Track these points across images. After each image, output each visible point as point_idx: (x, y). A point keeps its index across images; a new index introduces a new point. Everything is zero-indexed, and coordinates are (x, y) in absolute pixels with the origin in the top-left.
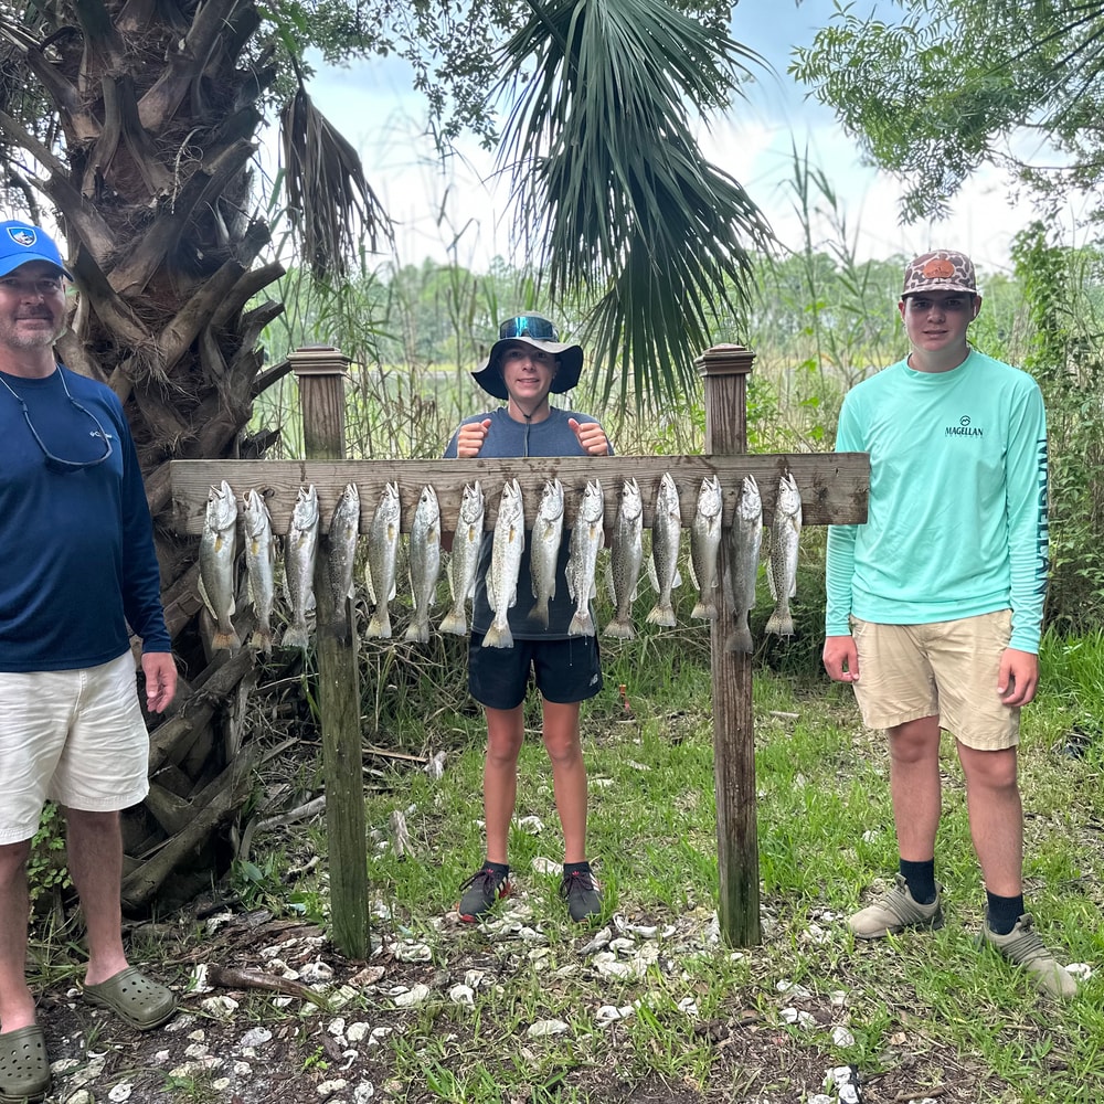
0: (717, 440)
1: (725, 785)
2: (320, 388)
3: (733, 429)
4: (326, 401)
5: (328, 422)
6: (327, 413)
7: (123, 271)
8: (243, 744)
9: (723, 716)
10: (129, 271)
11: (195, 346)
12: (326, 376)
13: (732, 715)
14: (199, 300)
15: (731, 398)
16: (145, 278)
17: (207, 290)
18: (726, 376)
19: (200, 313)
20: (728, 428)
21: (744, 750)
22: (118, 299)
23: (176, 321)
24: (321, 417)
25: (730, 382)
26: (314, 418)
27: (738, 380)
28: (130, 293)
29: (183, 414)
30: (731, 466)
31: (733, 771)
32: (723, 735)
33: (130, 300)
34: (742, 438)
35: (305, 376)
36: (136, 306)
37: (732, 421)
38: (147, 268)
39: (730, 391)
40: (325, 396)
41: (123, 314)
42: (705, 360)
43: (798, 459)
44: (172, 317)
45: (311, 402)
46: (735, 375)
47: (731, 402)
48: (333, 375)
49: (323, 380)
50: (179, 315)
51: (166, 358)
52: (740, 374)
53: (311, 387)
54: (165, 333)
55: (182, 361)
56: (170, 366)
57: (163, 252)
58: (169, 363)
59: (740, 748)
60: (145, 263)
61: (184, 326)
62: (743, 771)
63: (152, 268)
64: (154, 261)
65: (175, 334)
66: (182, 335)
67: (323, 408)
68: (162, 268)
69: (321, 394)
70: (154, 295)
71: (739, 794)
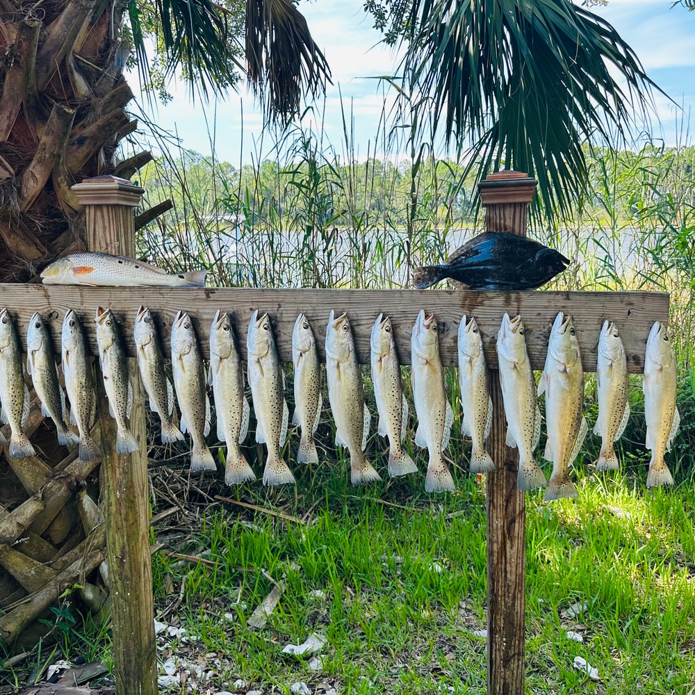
2: (103, 217)
4: (108, 229)
6: (108, 241)
11: (50, 185)
12: (108, 206)
14: (45, 144)
17: (47, 134)
18: (504, 205)
23: (34, 163)
24: (104, 244)
25: (509, 212)
27: (518, 210)
29: (42, 243)
31: (501, 623)
35: (89, 205)
36: (3, 151)
39: (509, 223)
40: (107, 224)
42: (481, 187)
43: (583, 298)
44: (31, 160)
45: (95, 230)
46: (515, 204)
48: (115, 205)
49: (105, 209)
50: (35, 158)
51: (26, 196)
52: (521, 203)
53: (95, 215)
54: (25, 175)
55: (39, 199)
56: (29, 203)
57: (19, 104)
58: (28, 200)
59: (510, 602)
60: (7, 114)
61: (38, 167)
62: (513, 624)
63: (13, 118)
64: (14, 111)
65: (33, 175)
66: (38, 176)
67: (105, 235)
68: (21, 117)
69: (104, 222)
70: (17, 142)
71: (506, 647)
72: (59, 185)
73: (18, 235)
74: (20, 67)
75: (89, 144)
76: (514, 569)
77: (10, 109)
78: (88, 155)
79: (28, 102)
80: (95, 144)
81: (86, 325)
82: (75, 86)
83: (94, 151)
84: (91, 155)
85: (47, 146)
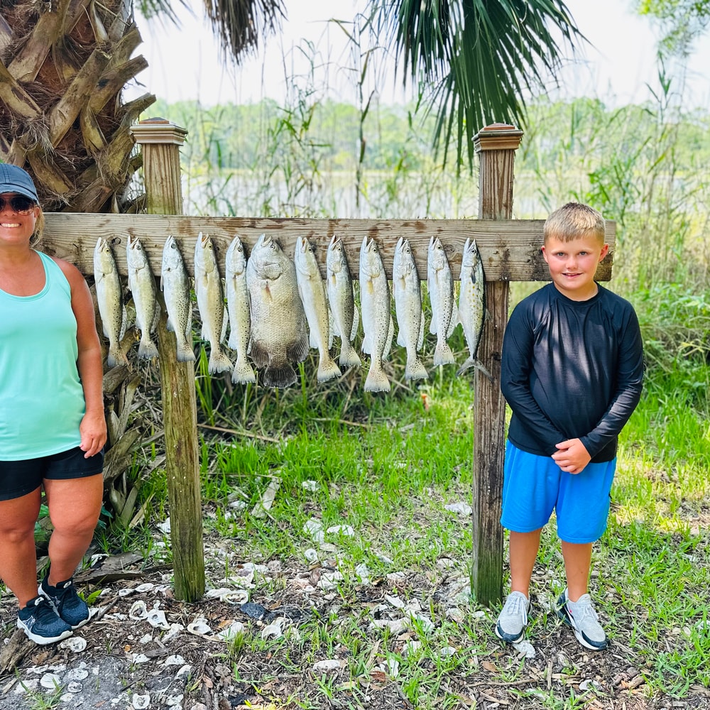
0: (487, 207)
1: (479, 486)
2: (158, 155)
3: (501, 198)
4: (163, 165)
5: (164, 183)
6: (164, 176)
7: (20, 61)
8: (126, 431)
9: (480, 433)
10: (24, 62)
11: (77, 124)
12: (163, 145)
13: (488, 432)
14: (77, 86)
15: (501, 172)
16: (36, 68)
17: (81, 76)
18: (497, 151)
19: (78, 96)
20: (497, 198)
21: (496, 460)
22: (17, 85)
23: (61, 103)
24: (159, 179)
25: (500, 157)
26: (153, 179)
27: (507, 155)
28: (26, 80)
29: (69, 179)
30: (498, 229)
31: (487, 475)
32: (480, 448)
33: (26, 86)
34: (509, 206)
35: (146, 144)
36: (31, 91)
37: (501, 191)
38: (37, 59)
39: (501, 165)
40: (162, 161)
41: (20, 97)
42: (480, 136)
44: (59, 100)
45: (150, 166)
46: (505, 150)
47: (501, 175)
48: (169, 144)
49: (160, 148)
50: (63, 99)
51: (54, 133)
52: (510, 150)
53: (151, 153)
54: (53, 113)
55: (67, 136)
56: (58, 140)
57: (49, 46)
58: (57, 137)
59: (493, 458)
60: (36, 55)
61: (67, 108)
62: (495, 475)
63: (42, 59)
64: (43, 53)
65: (61, 114)
66: (66, 115)
67: (160, 171)
68: (49, 59)
69: (159, 159)
70: (44, 82)
71: (490, 493)
72: (85, 124)
73: (48, 171)
74: (56, 12)
75: (110, 86)
76: (497, 434)
77: (38, 51)
78: (109, 96)
79: (57, 45)
80: (115, 87)
81: (148, 249)
82: (96, 31)
83: (114, 92)
84: (111, 96)
85: (80, 88)
